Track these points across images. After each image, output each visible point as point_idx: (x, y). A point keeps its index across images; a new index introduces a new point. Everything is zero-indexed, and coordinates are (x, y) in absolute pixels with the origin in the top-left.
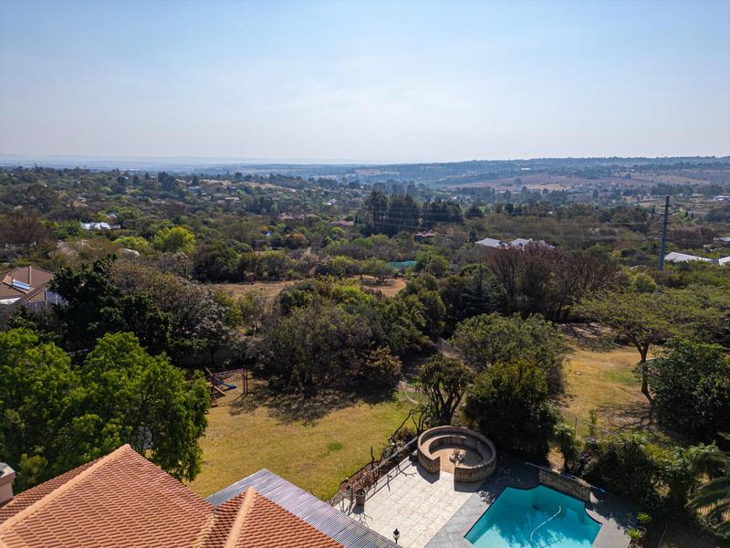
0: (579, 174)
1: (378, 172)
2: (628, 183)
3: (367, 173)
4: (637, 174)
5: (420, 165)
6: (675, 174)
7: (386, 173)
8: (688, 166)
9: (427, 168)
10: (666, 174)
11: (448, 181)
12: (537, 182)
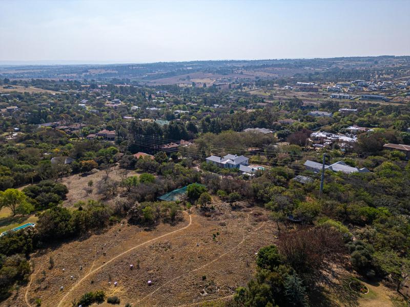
0: (218, 72)
1: (103, 72)
2: (242, 77)
3: (97, 72)
4: (245, 71)
5: (129, 66)
6: (262, 71)
7: (109, 71)
8: (267, 66)
9: (134, 68)
10: (258, 71)
11: (149, 77)
12: (198, 78)
